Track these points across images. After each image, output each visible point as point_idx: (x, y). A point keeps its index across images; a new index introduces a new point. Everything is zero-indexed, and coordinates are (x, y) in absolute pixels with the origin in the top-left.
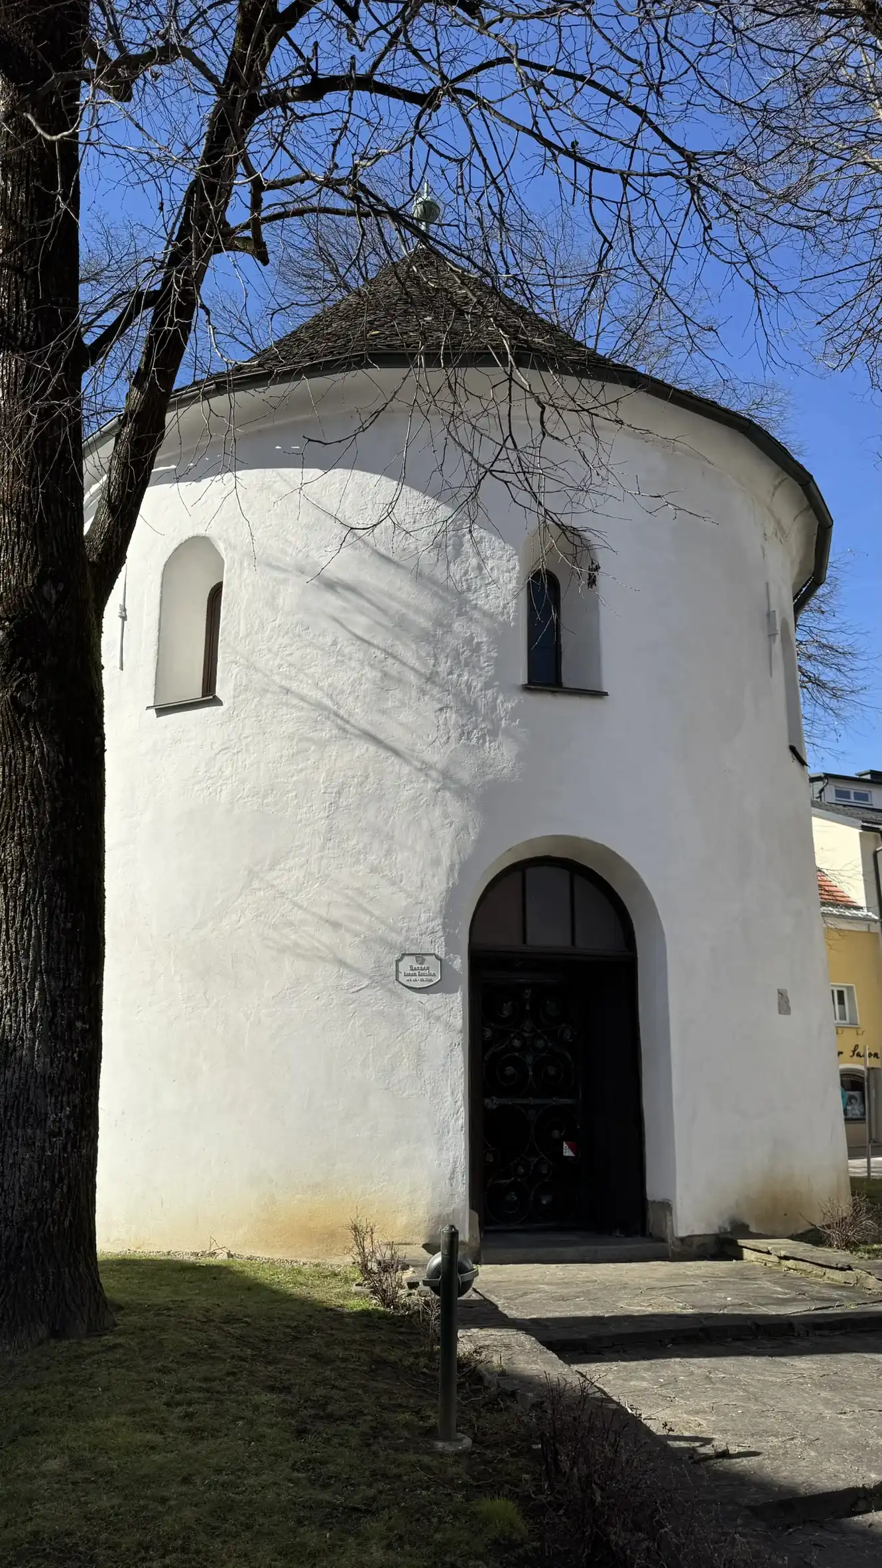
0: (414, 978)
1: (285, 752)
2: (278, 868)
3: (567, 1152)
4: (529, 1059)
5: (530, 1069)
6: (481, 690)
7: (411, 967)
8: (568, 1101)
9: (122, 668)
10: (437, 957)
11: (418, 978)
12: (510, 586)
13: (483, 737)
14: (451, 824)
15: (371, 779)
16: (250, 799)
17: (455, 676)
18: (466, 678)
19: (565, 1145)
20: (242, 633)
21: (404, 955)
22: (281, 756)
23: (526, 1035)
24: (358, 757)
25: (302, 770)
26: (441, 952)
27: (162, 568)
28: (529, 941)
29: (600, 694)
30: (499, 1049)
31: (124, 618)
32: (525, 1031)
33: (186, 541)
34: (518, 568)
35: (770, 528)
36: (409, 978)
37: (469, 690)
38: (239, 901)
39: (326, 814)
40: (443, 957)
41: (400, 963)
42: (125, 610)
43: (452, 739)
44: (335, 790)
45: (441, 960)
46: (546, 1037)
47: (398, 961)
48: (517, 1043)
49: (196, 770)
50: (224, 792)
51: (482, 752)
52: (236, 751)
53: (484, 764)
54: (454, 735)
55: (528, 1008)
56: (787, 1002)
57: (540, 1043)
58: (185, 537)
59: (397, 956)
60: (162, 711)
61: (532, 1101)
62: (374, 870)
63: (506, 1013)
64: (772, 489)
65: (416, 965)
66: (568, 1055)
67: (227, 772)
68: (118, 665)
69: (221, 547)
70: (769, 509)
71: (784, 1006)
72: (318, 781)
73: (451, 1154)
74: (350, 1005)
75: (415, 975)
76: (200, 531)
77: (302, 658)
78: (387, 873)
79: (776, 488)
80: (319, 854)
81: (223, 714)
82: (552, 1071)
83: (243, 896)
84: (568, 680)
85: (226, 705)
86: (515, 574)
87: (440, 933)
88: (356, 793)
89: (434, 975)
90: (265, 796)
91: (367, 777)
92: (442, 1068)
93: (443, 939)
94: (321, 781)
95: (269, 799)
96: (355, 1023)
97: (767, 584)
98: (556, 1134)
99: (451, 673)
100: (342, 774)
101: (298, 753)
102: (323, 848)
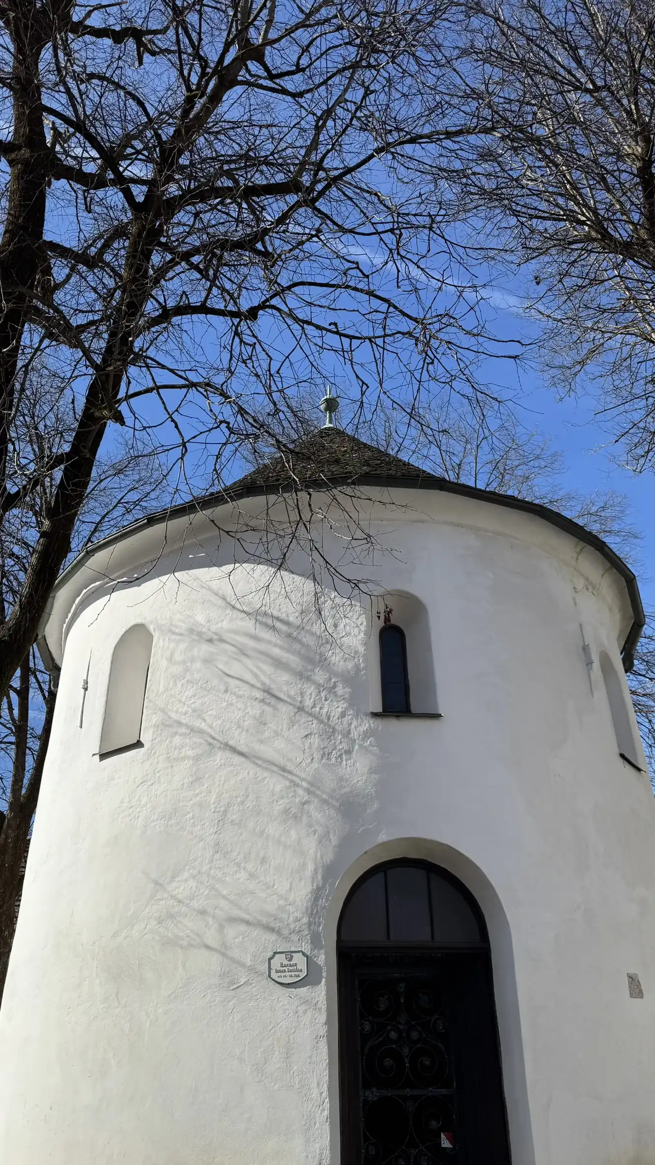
0: (284, 974)
1: (186, 780)
2: (177, 880)
3: (446, 1143)
4: (406, 1051)
5: (407, 1060)
6: (338, 719)
7: (282, 964)
8: (444, 1091)
9: (81, 727)
10: (304, 954)
11: (288, 974)
12: (360, 637)
13: (340, 756)
14: (315, 832)
15: (250, 798)
16: (159, 822)
17: (318, 709)
18: (326, 710)
19: (443, 1136)
20: (161, 689)
21: (275, 953)
22: (183, 784)
23: (401, 1027)
24: (241, 780)
25: (198, 794)
26: (306, 948)
27: (113, 650)
28: (392, 937)
29: (437, 716)
30: (376, 1042)
31: (86, 689)
32: (400, 1023)
33: (130, 629)
34: (365, 623)
35: (580, 583)
36: (279, 974)
37: (329, 719)
38: (147, 911)
39: (215, 830)
40: (309, 954)
41: (272, 961)
42: (87, 683)
43: (316, 759)
44: (223, 809)
45: (307, 957)
46: (419, 1028)
47: (270, 959)
48: (393, 1035)
49: (122, 802)
50: (140, 819)
51: (340, 769)
52: (150, 783)
53: (341, 779)
54: (317, 756)
55: (402, 1001)
56: (639, 985)
57: (415, 1035)
58: (129, 626)
59: (270, 954)
60: (103, 756)
61: (408, 1092)
62: (252, 876)
63: (382, 1007)
64: (575, 555)
65: (286, 962)
66: (441, 1045)
67: (144, 800)
68: (79, 725)
69: (151, 628)
70: (575, 569)
71: (636, 989)
72: (210, 802)
73: (317, 1146)
74: (229, 1001)
75: (285, 972)
76: (139, 621)
77: (203, 704)
78: (262, 878)
79: (579, 553)
80: (209, 866)
81: (144, 754)
82: (427, 1062)
83: (149, 906)
84: (415, 707)
85: (146, 747)
86: (363, 628)
87: (306, 932)
88: (239, 811)
89: (301, 971)
90: (170, 819)
91: (248, 797)
92: (308, 1061)
93: (308, 937)
94: (212, 803)
95: (173, 821)
96: (234, 1018)
97: (581, 625)
98: (434, 1124)
99: (314, 706)
100: (228, 795)
101: (195, 781)
102: (211, 861)
